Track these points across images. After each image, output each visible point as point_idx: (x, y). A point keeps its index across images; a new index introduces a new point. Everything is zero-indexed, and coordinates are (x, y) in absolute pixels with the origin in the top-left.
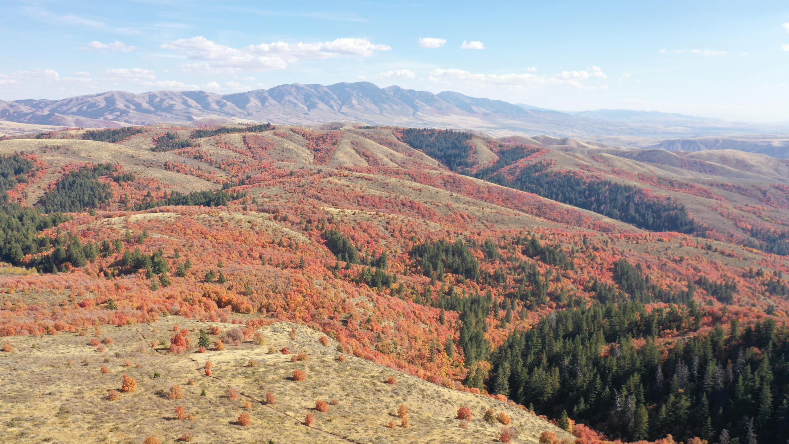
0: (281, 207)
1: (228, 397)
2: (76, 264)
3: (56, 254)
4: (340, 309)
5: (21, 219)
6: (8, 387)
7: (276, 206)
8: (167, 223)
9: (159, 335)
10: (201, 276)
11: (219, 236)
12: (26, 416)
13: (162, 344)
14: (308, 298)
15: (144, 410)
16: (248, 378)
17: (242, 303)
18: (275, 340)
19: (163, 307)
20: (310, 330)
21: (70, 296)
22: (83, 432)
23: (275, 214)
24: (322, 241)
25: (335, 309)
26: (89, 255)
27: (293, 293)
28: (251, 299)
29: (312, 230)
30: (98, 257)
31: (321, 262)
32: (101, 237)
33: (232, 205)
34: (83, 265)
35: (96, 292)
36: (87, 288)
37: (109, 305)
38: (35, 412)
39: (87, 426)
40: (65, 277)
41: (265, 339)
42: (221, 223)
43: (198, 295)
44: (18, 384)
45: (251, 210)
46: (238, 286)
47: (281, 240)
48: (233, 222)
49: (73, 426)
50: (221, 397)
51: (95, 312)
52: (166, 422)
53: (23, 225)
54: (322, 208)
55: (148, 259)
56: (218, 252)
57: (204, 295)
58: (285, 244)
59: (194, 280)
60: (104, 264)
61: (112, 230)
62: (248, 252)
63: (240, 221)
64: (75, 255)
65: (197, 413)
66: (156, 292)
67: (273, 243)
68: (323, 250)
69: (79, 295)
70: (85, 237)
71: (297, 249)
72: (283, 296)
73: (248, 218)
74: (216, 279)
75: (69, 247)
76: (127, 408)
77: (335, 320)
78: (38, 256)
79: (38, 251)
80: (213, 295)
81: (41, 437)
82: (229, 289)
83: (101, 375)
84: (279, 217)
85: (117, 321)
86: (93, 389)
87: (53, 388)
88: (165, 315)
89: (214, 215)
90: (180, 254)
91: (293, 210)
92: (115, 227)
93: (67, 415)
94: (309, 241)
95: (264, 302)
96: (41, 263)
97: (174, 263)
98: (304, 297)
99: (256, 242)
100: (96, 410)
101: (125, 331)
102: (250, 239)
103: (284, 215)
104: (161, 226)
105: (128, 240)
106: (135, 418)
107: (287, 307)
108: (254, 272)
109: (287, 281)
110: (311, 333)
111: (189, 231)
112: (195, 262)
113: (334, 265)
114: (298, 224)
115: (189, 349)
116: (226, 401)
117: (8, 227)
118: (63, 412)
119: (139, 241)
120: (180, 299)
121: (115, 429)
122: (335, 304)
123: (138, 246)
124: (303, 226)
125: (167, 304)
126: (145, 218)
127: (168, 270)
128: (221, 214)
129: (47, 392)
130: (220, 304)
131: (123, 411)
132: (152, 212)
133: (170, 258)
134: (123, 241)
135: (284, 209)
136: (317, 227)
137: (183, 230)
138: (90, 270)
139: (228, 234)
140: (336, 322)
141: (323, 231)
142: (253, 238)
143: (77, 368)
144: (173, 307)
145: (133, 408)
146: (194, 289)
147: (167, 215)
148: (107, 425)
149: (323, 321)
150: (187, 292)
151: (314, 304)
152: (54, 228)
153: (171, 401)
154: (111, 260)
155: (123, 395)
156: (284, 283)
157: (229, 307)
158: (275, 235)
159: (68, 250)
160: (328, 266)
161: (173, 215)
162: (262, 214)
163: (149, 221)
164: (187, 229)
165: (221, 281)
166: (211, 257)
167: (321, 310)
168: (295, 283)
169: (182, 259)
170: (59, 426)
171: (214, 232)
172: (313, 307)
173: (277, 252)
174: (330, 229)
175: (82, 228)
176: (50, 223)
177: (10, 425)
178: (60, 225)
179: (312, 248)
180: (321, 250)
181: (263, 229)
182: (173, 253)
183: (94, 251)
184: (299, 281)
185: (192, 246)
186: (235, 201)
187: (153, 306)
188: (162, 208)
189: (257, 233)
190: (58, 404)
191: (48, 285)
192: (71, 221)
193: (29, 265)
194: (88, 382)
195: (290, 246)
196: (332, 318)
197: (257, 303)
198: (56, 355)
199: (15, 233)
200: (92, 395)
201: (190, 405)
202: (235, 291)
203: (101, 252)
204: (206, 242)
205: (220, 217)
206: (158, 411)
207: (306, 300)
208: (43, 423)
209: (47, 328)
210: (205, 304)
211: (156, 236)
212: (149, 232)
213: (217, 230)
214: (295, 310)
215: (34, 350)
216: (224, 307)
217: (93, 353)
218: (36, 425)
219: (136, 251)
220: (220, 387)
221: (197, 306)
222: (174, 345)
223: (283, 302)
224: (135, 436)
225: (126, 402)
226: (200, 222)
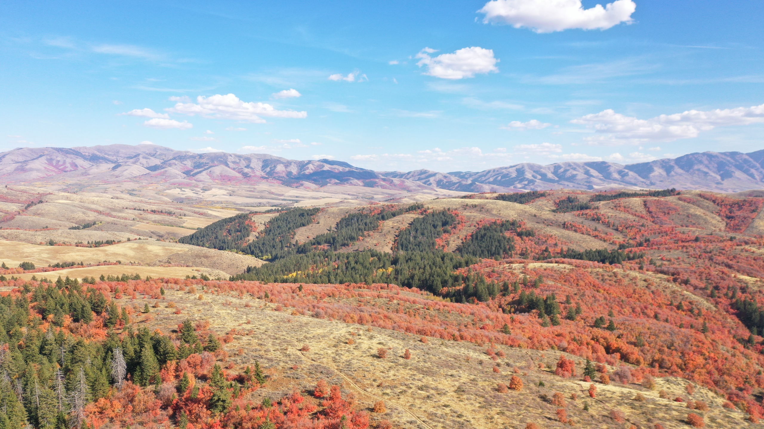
0: (682, 270)
1: (611, 418)
2: (480, 299)
3: (466, 290)
4: (753, 382)
5: (443, 259)
6: (422, 364)
7: (676, 269)
8: (561, 273)
9: (546, 361)
10: (591, 321)
11: (612, 291)
12: (432, 386)
13: (549, 367)
14: (710, 361)
15: (529, 407)
16: (635, 409)
17: (632, 353)
18: (668, 388)
19: (552, 342)
20: (711, 394)
21: (473, 320)
22: (474, 408)
23: (675, 277)
24: (732, 311)
25: (746, 380)
26: (491, 293)
27: (692, 354)
28: (642, 351)
29: (719, 297)
30: (498, 295)
31: (729, 332)
32: (502, 278)
33: (627, 264)
34: (486, 301)
35: (494, 320)
36: (487, 317)
37: (505, 330)
38: (439, 385)
39: (478, 405)
40: (471, 307)
41: (656, 385)
42: (615, 279)
43: (586, 338)
44: (429, 363)
45: (647, 270)
46: (629, 336)
47: (680, 303)
48: (627, 279)
49: (467, 402)
50: (604, 416)
51: (492, 332)
52: (548, 420)
53: (444, 263)
54: (733, 275)
55: (541, 301)
56: (609, 304)
57: (593, 339)
58: (685, 308)
59: (584, 324)
60: (503, 302)
61: (512, 274)
62: (642, 309)
63: (635, 278)
64: (480, 291)
65: (579, 422)
66: (546, 328)
67: (671, 304)
68: (732, 321)
69: (481, 320)
70: (490, 277)
71: (699, 314)
72: (680, 354)
73: (644, 277)
74: (606, 326)
75: (476, 284)
76: (512, 401)
77: (745, 392)
78: (452, 289)
79: (453, 285)
80: (602, 340)
81: (441, 403)
82: (619, 337)
83: (493, 373)
84: (679, 280)
85: (510, 342)
86: (485, 381)
87: (454, 372)
88: (552, 348)
89: (608, 270)
90: (572, 301)
91: (697, 275)
92: (515, 271)
93: (463, 393)
94: (714, 309)
95: (657, 356)
96: (454, 295)
97: (565, 308)
98: (706, 359)
99: (651, 301)
100: (486, 396)
101: (516, 351)
102: (645, 297)
103: (686, 278)
104: (556, 275)
105: (524, 283)
106: (519, 410)
107: (684, 367)
108: (648, 325)
109: (685, 339)
110: (713, 397)
111: (581, 283)
112: (586, 310)
113: (746, 338)
114: (701, 289)
115: (573, 376)
116: (609, 421)
117: (433, 264)
118: (460, 390)
119: (534, 285)
120: (568, 338)
121: (501, 413)
122: (746, 374)
123: (534, 290)
124: (709, 292)
125: (556, 340)
126: (541, 266)
127: (559, 314)
128: (615, 270)
129: (449, 373)
130: (609, 350)
131: (509, 402)
132: (548, 262)
133: (562, 303)
134: (521, 284)
135: (686, 272)
136: (726, 295)
137: (576, 281)
138: (491, 305)
139: (622, 290)
140: (746, 395)
141: (734, 300)
142: (648, 297)
143: (474, 364)
144: (561, 344)
145: (518, 404)
146: (583, 331)
147: (561, 266)
148: (495, 408)
149: (729, 391)
150: (576, 333)
151: (719, 370)
152: (466, 268)
153: (553, 406)
154: (509, 299)
155: (510, 391)
156: (682, 341)
157: (618, 355)
158: (674, 297)
159: (476, 287)
160: (739, 337)
161: (568, 266)
162: (660, 275)
163: (545, 270)
164: (580, 281)
165: (611, 328)
166: (602, 308)
167: (726, 377)
168: (695, 343)
169: (573, 305)
170: (456, 399)
171: (607, 287)
172: (716, 372)
173: (675, 314)
174: (743, 299)
175: (488, 270)
176: (464, 264)
177: (421, 388)
178: (471, 266)
179: (718, 316)
180: (729, 320)
181: (660, 289)
182: (565, 299)
183: (496, 290)
184: (700, 342)
185: (584, 295)
186: (631, 261)
187: (542, 339)
188: (557, 259)
189: (653, 292)
190: (457, 384)
191: (457, 309)
192: (480, 264)
193: (445, 296)
194: (482, 375)
195: (691, 311)
196: (741, 390)
197: (649, 357)
198: (458, 353)
199: (438, 269)
200: (484, 385)
201: (572, 414)
202: (625, 340)
203: (501, 291)
204: (597, 295)
205: (614, 273)
206: (540, 410)
207: (708, 363)
208: (445, 394)
209: (453, 336)
210: (593, 347)
211: (550, 283)
212: (544, 279)
213: (610, 285)
214: (693, 372)
215: (443, 347)
216: (613, 353)
217: (487, 359)
218: (438, 394)
219: (532, 294)
220: (604, 408)
221: (584, 347)
222: (560, 369)
223: (680, 361)
224: (518, 423)
225: (512, 397)
226: (593, 275)
